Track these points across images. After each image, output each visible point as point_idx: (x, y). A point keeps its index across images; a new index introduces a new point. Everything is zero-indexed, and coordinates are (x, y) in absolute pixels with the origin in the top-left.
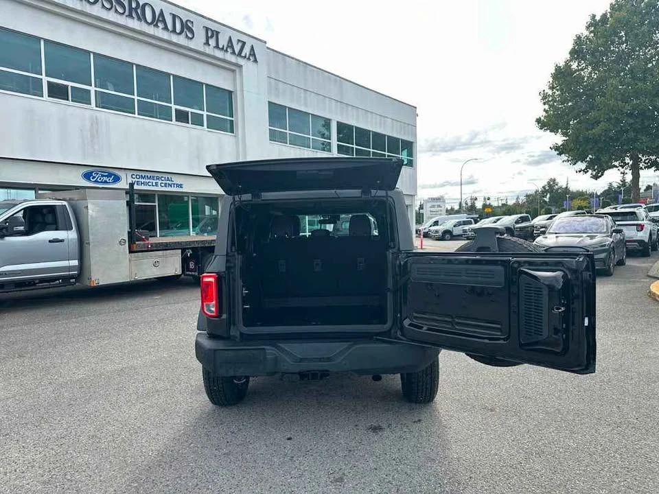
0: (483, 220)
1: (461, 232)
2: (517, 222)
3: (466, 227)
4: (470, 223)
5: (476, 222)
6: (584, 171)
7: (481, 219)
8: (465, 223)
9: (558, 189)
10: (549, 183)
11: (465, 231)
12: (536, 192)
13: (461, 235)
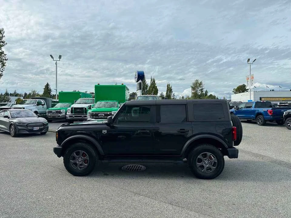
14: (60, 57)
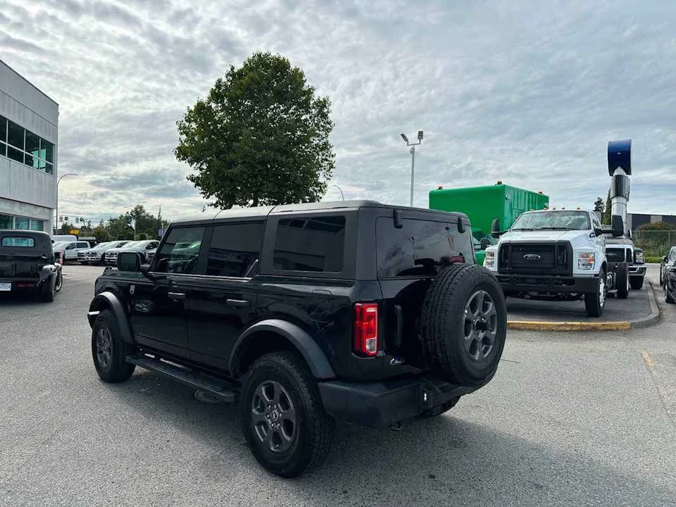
0: (101, 244)
1: (75, 256)
2: (148, 248)
3: (82, 251)
4: (84, 246)
5: (93, 245)
6: (214, 205)
7: (98, 243)
8: (79, 246)
9: (144, 217)
10: (136, 209)
11: (80, 255)
12: (120, 218)
13: (76, 260)
14: (421, 135)
